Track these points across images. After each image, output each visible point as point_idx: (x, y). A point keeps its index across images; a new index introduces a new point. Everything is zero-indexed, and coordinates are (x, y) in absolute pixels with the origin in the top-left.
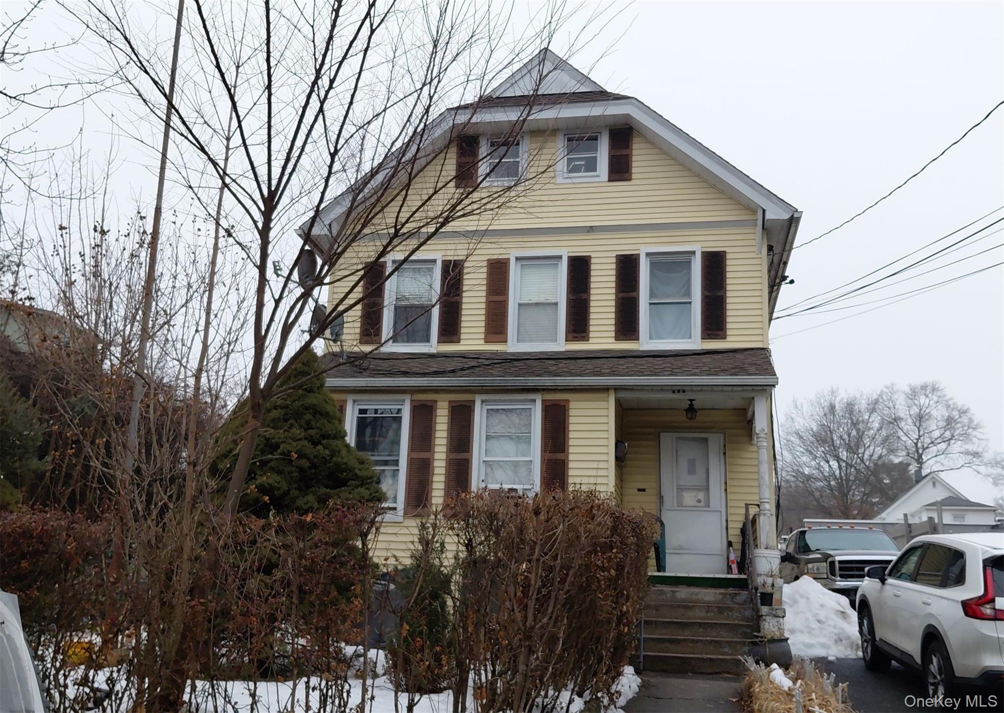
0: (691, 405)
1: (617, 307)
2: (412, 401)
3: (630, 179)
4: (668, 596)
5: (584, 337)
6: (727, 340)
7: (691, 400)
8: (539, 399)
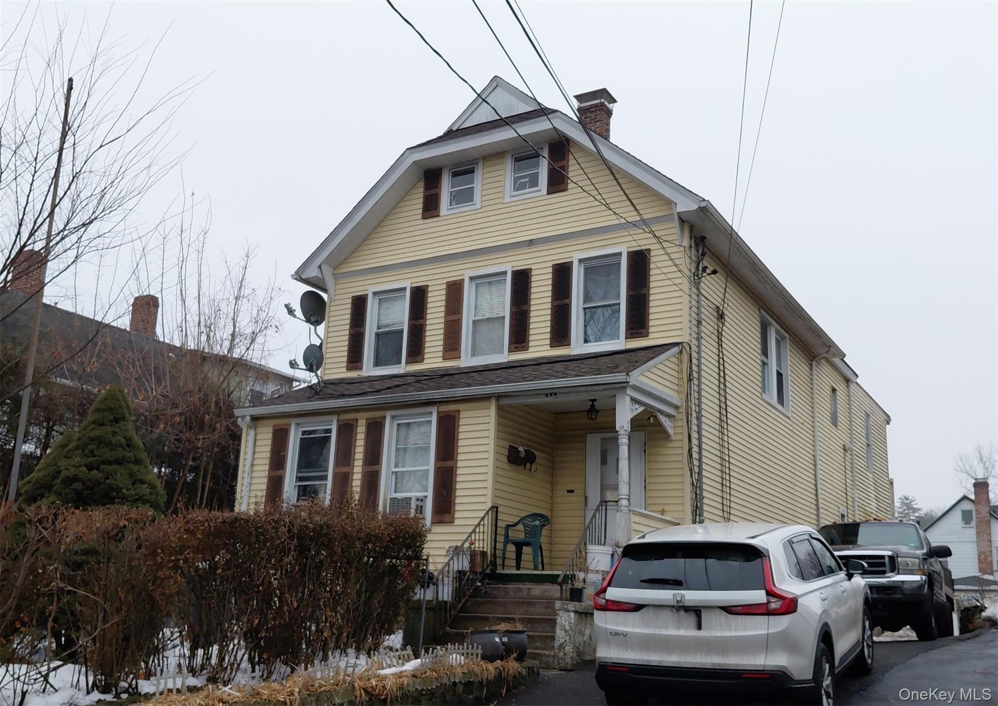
0: (593, 406)
1: (553, 315)
2: (338, 420)
3: (566, 190)
4: (525, 593)
5: (523, 347)
6: (649, 337)
7: (593, 401)
8: (434, 410)
